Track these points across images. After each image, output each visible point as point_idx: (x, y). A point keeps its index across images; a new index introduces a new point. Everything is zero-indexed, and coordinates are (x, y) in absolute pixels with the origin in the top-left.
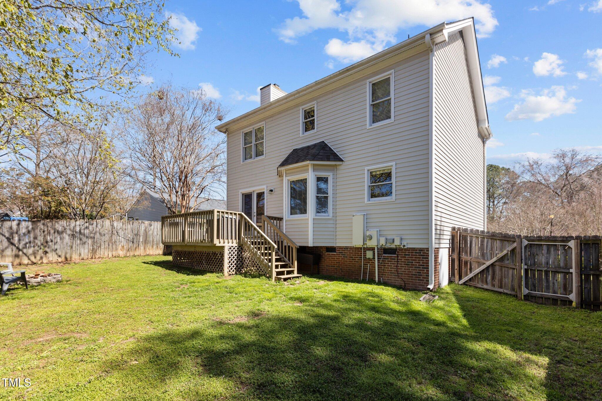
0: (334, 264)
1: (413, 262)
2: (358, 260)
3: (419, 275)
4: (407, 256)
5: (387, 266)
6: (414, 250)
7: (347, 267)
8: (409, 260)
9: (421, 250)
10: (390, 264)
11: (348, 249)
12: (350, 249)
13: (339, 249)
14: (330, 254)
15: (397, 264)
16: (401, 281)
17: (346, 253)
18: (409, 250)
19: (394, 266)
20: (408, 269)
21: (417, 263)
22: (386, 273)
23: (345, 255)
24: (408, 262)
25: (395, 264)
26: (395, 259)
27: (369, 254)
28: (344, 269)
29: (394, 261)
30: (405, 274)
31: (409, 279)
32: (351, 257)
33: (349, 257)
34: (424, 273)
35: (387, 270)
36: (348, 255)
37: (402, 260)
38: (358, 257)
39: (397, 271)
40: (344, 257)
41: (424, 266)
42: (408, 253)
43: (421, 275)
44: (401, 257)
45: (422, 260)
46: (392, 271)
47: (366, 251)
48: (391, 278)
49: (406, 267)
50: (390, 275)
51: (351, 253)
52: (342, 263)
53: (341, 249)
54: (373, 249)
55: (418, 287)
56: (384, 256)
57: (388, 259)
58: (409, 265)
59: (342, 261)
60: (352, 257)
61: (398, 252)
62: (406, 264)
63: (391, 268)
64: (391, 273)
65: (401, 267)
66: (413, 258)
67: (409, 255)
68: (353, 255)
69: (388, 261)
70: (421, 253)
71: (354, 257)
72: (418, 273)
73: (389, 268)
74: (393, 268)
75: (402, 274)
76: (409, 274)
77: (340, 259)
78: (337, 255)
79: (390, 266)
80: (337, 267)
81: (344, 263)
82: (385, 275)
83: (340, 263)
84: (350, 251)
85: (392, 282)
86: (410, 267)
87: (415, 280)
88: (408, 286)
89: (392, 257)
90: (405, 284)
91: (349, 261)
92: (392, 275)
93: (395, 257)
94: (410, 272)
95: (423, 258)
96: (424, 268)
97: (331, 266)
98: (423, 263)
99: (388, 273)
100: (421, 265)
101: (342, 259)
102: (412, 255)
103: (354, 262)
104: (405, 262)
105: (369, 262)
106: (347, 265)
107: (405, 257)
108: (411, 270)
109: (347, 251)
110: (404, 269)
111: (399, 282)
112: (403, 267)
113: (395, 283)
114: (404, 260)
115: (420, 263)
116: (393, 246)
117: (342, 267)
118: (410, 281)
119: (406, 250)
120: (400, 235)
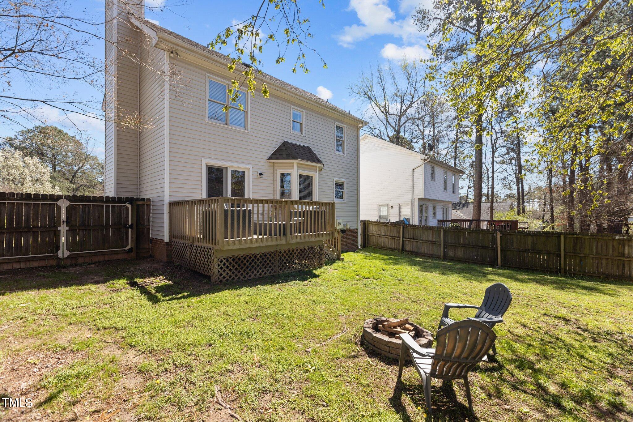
1: (351, 237)
3: (353, 243)
4: (350, 233)
15: (346, 239)
18: (351, 230)
34: (357, 242)
37: (348, 235)
45: (356, 235)
55: (356, 249)
61: (347, 232)
66: (353, 234)
70: (355, 231)
87: (352, 246)
88: (350, 250)
93: (345, 235)
96: (357, 239)
108: (351, 241)
115: (354, 237)
116: (345, 229)
120: (348, 222)
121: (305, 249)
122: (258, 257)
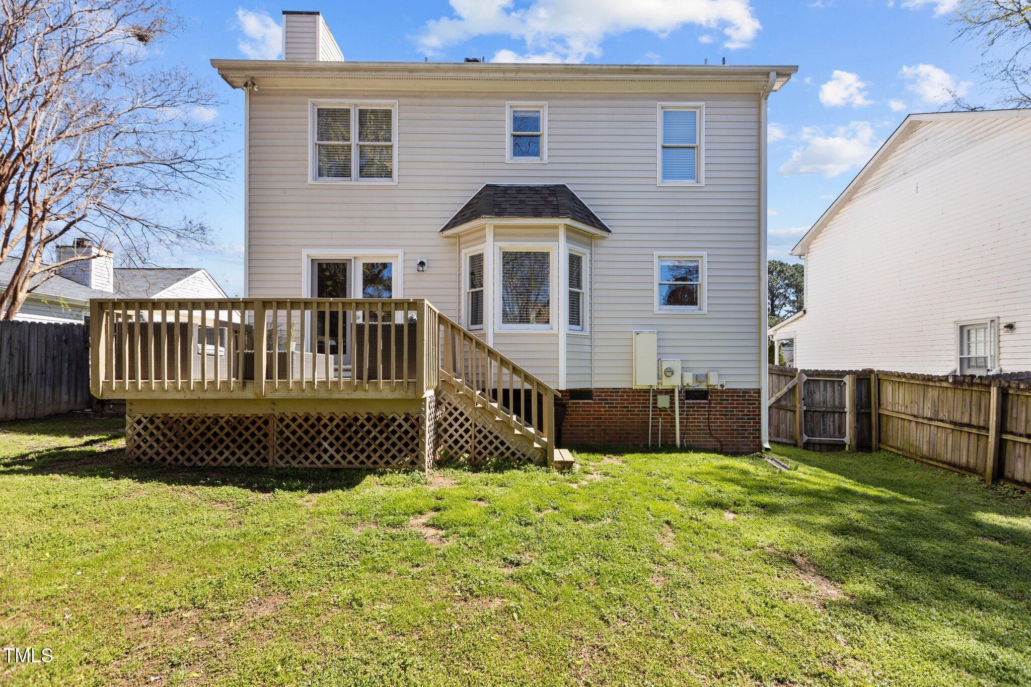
0: (588, 422)
1: (733, 411)
2: (638, 411)
3: (742, 430)
4: (724, 402)
5: (692, 419)
6: (735, 392)
7: (616, 426)
8: (727, 407)
9: (746, 391)
10: (698, 415)
11: (618, 392)
12: (622, 392)
13: (600, 392)
14: (579, 403)
15: (709, 415)
16: (715, 441)
17: (614, 400)
18: (728, 393)
19: (703, 419)
20: (726, 422)
21: (740, 411)
22: (691, 430)
23: (613, 403)
24: (725, 411)
25: (705, 415)
26: (705, 407)
27: (663, 401)
28: (610, 430)
29: (704, 411)
30: (720, 430)
31: (728, 437)
32: (625, 407)
33: (620, 407)
34: (750, 426)
35: (692, 426)
36: (618, 403)
37: (716, 407)
38: (639, 407)
39: (709, 426)
40: (609, 407)
41: (750, 415)
42: (726, 396)
43: (746, 430)
44: (715, 404)
45: (747, 408)
46: (700, 426)
47: (656, 396)
48: (698, 438)
49: (722, 419)
50: (697, 434)
51: (626, 400)
52: (605, 419)
53: (603, 392)
54: (670, 392)
55: (742, 449)
56: (687, 403)
57: (694, 407)
58: (727, 415)
59: (605, 415)
60: (628, 407)
61: (711, 396)
62: (723, 415)
63: (698, 422)
64: (698, 430)
65: (715, 419)
66: (733, 404)
67: (728, 400)
68: (630, 404)
69: (693, 411)
70: (745, 396)
71: (631, 407)
72: (741, 426)
73: (694, 422)
74: (702, 422)
75: (716, 430)
76: (728, 430)
77: (601, 411)
78: (594, 404)
79: (697, 419)
80: (595, 426)
81: (611, 419)
82: (689, 434)
83: (601, 418)
84: (623, 396)
85: (700, 445)
86: (730, 419)
87: (736, 438)
88: (726, 449)
89: (700, 403)
90: (721, 445)
91: (620, 415)
92: (700, 434)
93: (706, 404)
94: (730, 426)
95: (748, 404)
96: (751, 419)
97: (582, 426)
98: (748, 411)
99: (695, 430)
100: (746, 415)
101: (605, 411)
102: (732, 400)
103: (631, 415)
104: (722, 411)
105: (660, 415)
106: (616, 422)
107: (722, 404)
108: (731, 422)
109: (616, 396)
110: (720, 422)
111: (713, 443)
112: (718, 419)
113: (706, 445)
114: (720, 408)
115: (743, 411)
116: (703, 387)
117: (606, 426)
118: (728, 441)
119: (722, 392)
120: (714, 369)
121: (356, 419)
122: (222, 422)
